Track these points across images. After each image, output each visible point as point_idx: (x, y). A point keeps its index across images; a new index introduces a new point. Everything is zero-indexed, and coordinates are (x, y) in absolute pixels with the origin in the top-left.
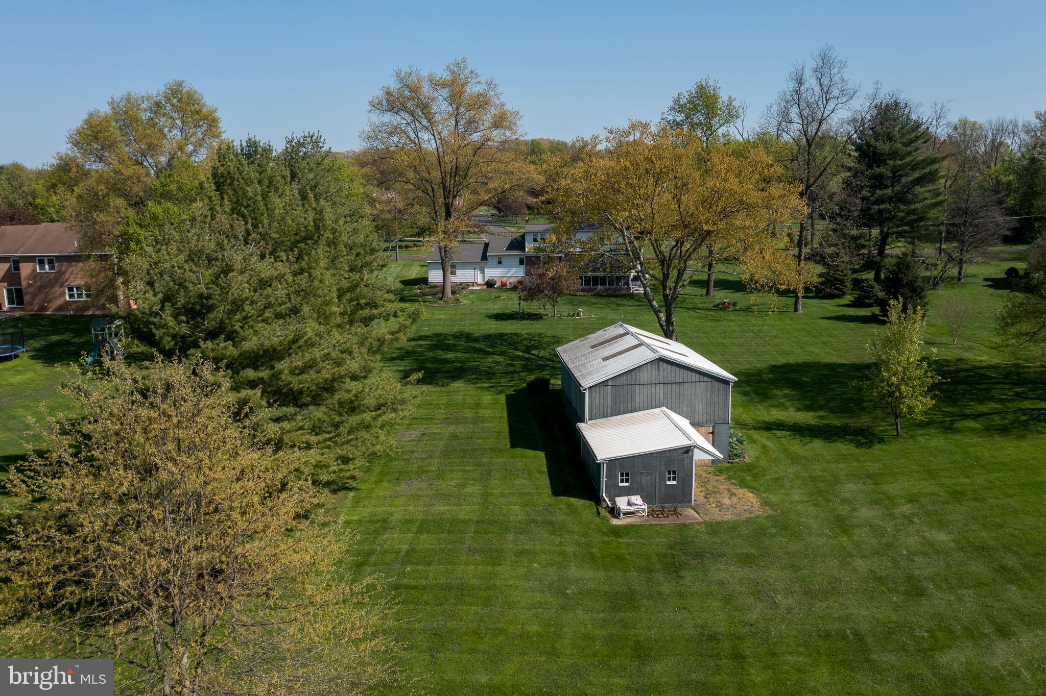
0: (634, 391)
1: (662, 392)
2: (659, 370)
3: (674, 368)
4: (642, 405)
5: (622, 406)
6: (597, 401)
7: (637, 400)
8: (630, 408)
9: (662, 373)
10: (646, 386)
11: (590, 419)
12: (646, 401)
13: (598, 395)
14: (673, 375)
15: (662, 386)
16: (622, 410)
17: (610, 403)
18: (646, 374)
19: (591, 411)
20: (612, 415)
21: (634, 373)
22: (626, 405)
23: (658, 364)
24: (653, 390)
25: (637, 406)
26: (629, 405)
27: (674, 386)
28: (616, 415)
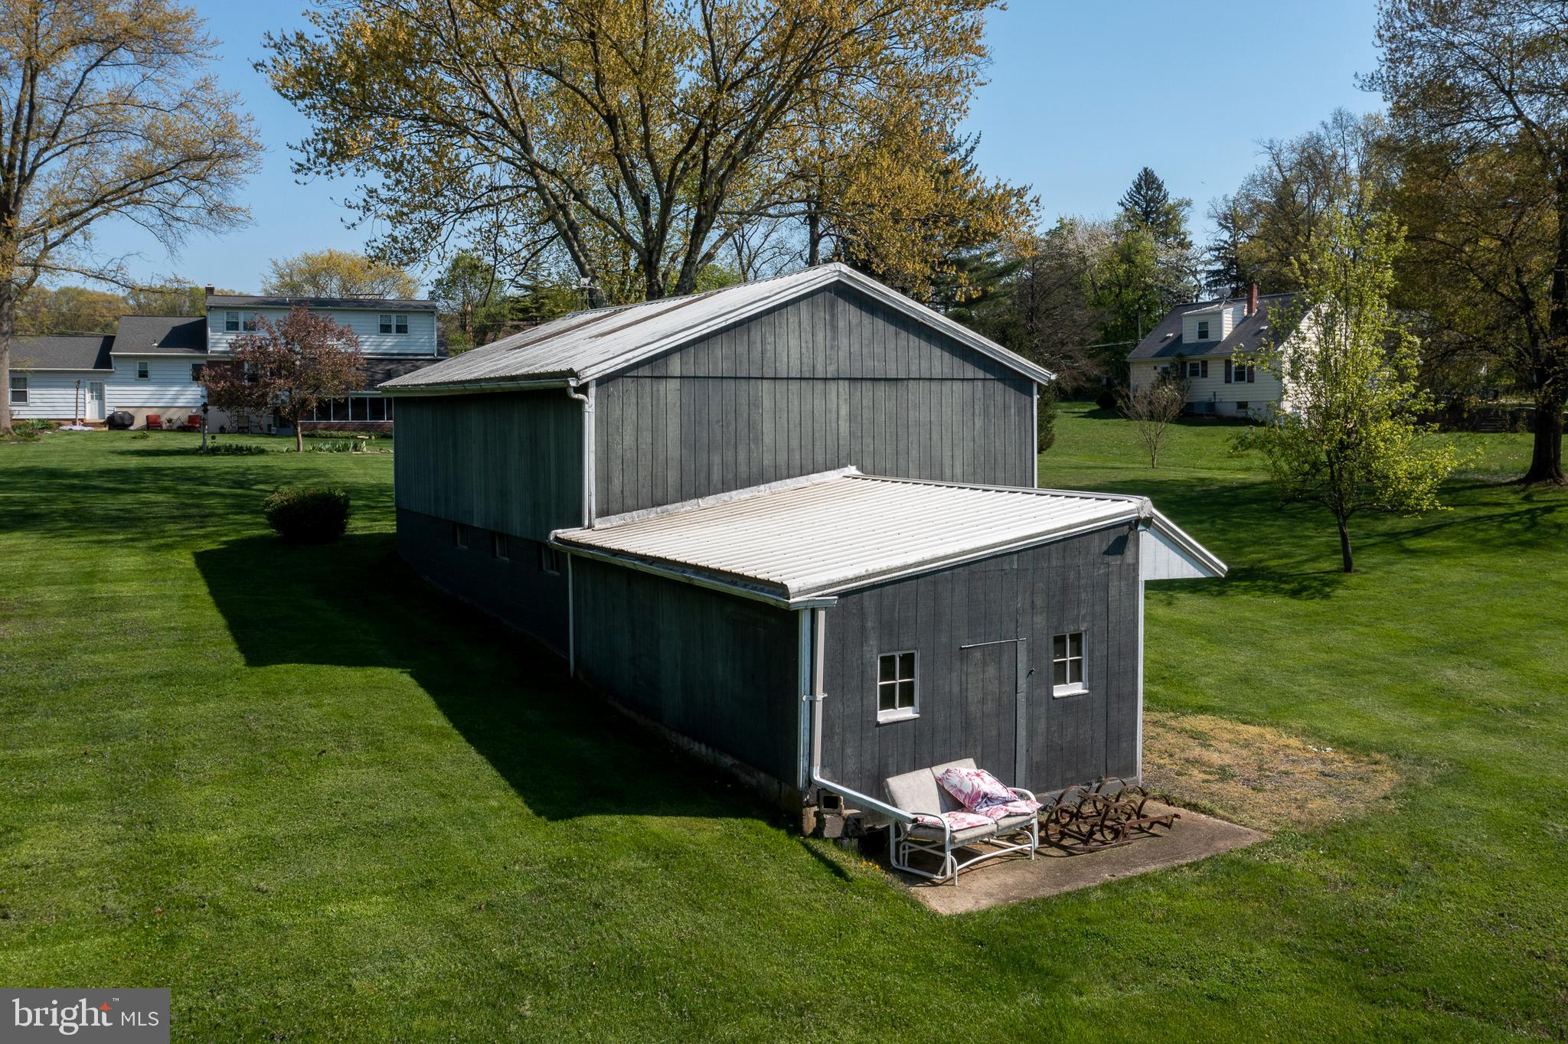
0: (754, 404)
1: (844, 411)
2: (834, 328)
3: (880, 323)
4: (782, 458)
5: (716, 459)
6: (629, 439)
7: (768, 439)
8: (743, 468)
9: (844, 342)
10: (794, 386)
11: (603, 513)
12: (795, 443)
13: (631, 412)
14: (878, 349)
15: (844, 386)
16: (716, 476)
17: (674, 451)
18: (794, 342)
19: (604, 479)
20: (682, 497)
21: (756, 334)
22: (730, 455)
23: (832, 306)
24: (819, 404)
25: (768, 461)
26: (742, 456)
27: (881, 389)
28: (698, 494)
